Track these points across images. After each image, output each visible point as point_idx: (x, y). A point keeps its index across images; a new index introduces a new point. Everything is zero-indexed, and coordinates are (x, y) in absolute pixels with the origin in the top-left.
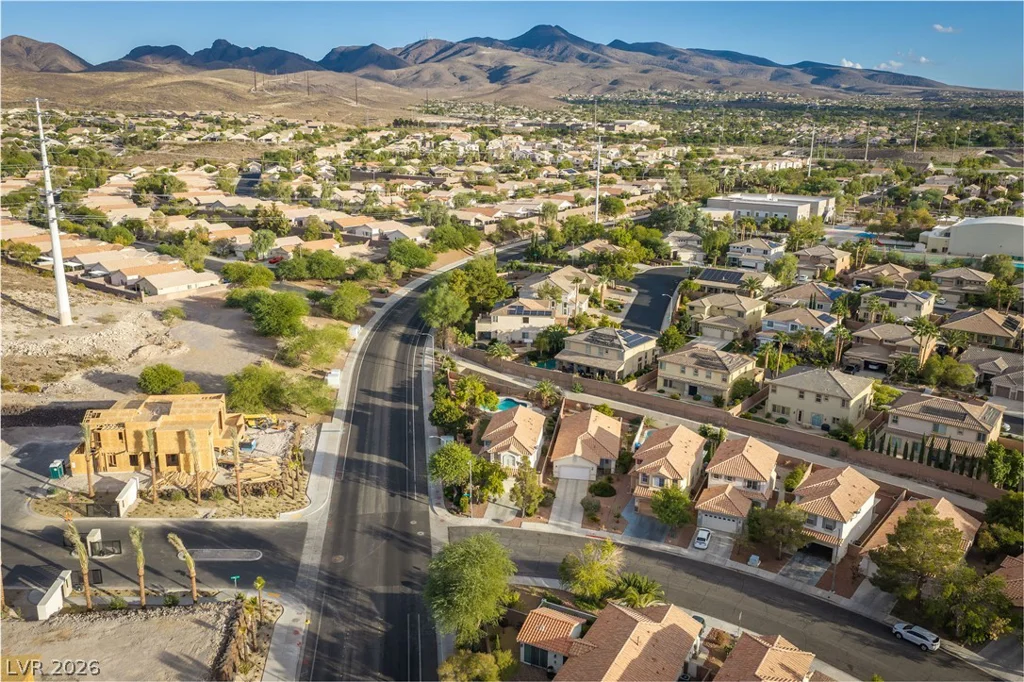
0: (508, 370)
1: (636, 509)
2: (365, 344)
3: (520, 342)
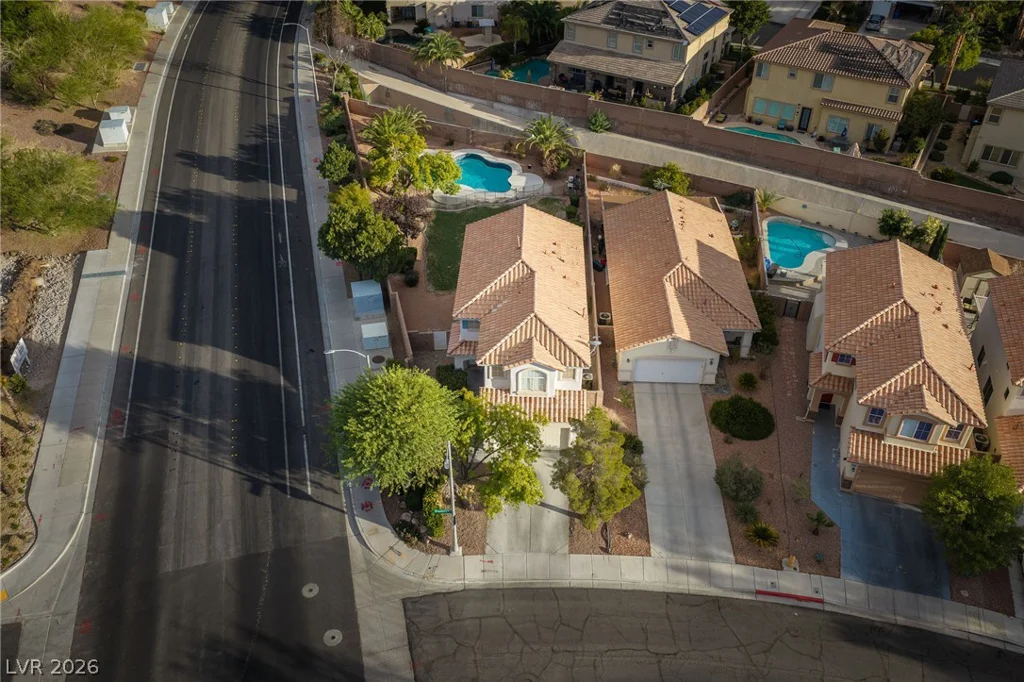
0: (459, 87)
1: (847, 483)
2: (182, 42)
3: (469, 25)
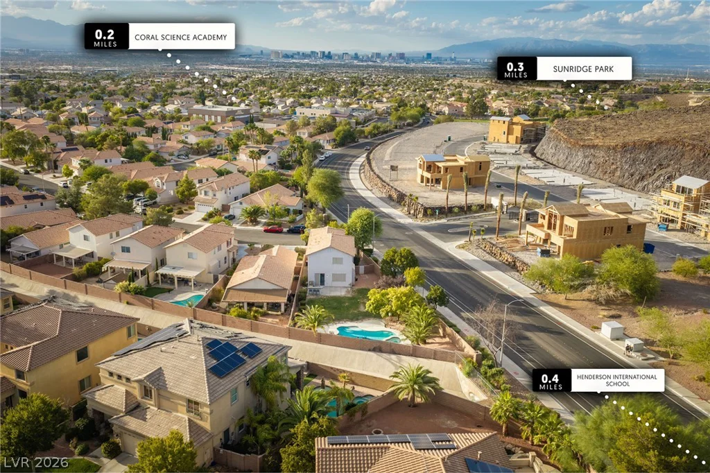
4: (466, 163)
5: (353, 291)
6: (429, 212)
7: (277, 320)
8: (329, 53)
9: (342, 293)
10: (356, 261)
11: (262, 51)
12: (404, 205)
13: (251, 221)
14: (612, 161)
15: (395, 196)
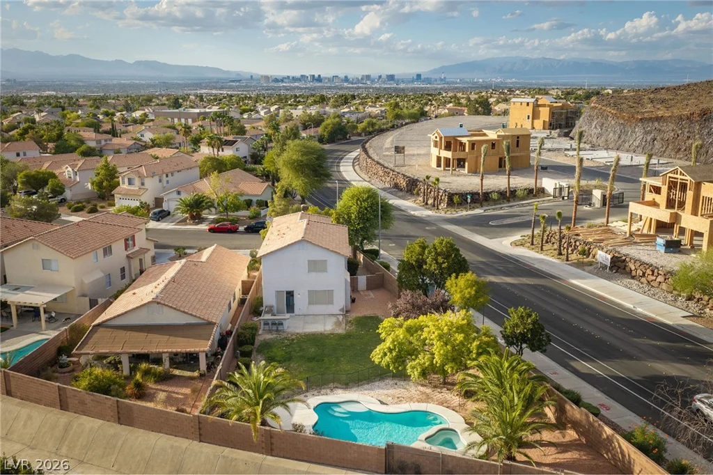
4: (499, 136)
5: (348, 322)
6: (456, 199)
7: (187, 391)
8: (319, 76)
9: (326, 327)
10: (352, 267)
11: (252, 76)
12: (418, 194)
13: (193, 218)
14: (686, 134)
15: (403, 183)
